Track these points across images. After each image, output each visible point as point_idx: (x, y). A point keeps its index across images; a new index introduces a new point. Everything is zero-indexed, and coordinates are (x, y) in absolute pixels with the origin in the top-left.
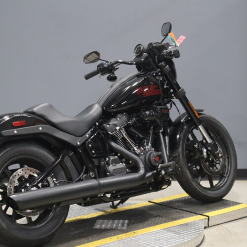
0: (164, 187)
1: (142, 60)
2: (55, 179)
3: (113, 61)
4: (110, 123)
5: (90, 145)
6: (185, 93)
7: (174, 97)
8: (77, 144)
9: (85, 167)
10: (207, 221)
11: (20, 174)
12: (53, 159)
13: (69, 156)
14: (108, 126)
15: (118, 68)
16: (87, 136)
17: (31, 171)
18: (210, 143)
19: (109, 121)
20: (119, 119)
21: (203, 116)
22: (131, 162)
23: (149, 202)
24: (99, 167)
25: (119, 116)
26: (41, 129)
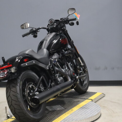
1: (55, 26)
3: (37, 27)
5: (52, 69)
9: (50, 80)
12: (38, 78)
14: (52, 59)
15: (39, 31)
18: (83, 65)
26: (34, 62)
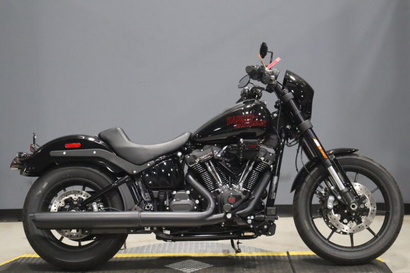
0: (246, 234)
2: (101, 206)
4: (191, 154)
5: (147, 175)
8: (133, 172)
14: (188, 157)
16: (148, 165)
18: (342, 191)
19: (192, 152)
20: (202, 150)
22: (203, 200)
24: (158, 199)
25: (206, 147)
26: (95, 152)
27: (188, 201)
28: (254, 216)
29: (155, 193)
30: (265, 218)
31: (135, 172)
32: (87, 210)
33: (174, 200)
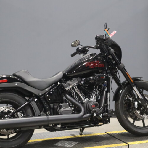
0: (99, 124)
2: (22, 114)
4: (66, 83)
6: (124, 66)
7: (117, 69)
8: (39, 94)
9: (44, 108)
10: (128, 147)
11: (2, 109)
13: (35, 101)
14: (65, 85)
16: (47, 90)
17: (9, 108)
18: (141, 99)
19: (66, 82)
20: (72, 81)
21: (141, 81)
22: (77, 107)
23: (106, 133)
24: (53, 109)
25: (74, 79)
26: (16, 84)
27: (69, 109)
28: (103, 114)
29: (52, 105)
30: (108, 114)
31: (40, 94)
32: (15, 117)
33: (62, 108)
